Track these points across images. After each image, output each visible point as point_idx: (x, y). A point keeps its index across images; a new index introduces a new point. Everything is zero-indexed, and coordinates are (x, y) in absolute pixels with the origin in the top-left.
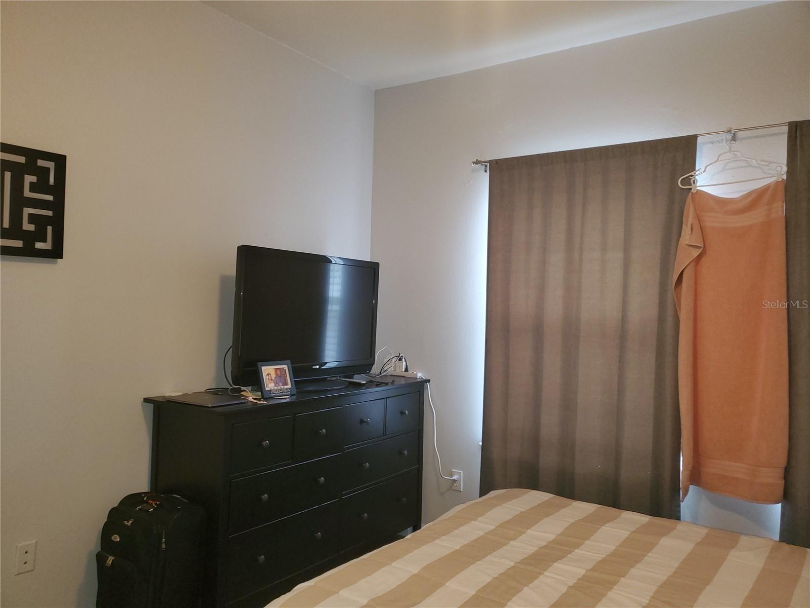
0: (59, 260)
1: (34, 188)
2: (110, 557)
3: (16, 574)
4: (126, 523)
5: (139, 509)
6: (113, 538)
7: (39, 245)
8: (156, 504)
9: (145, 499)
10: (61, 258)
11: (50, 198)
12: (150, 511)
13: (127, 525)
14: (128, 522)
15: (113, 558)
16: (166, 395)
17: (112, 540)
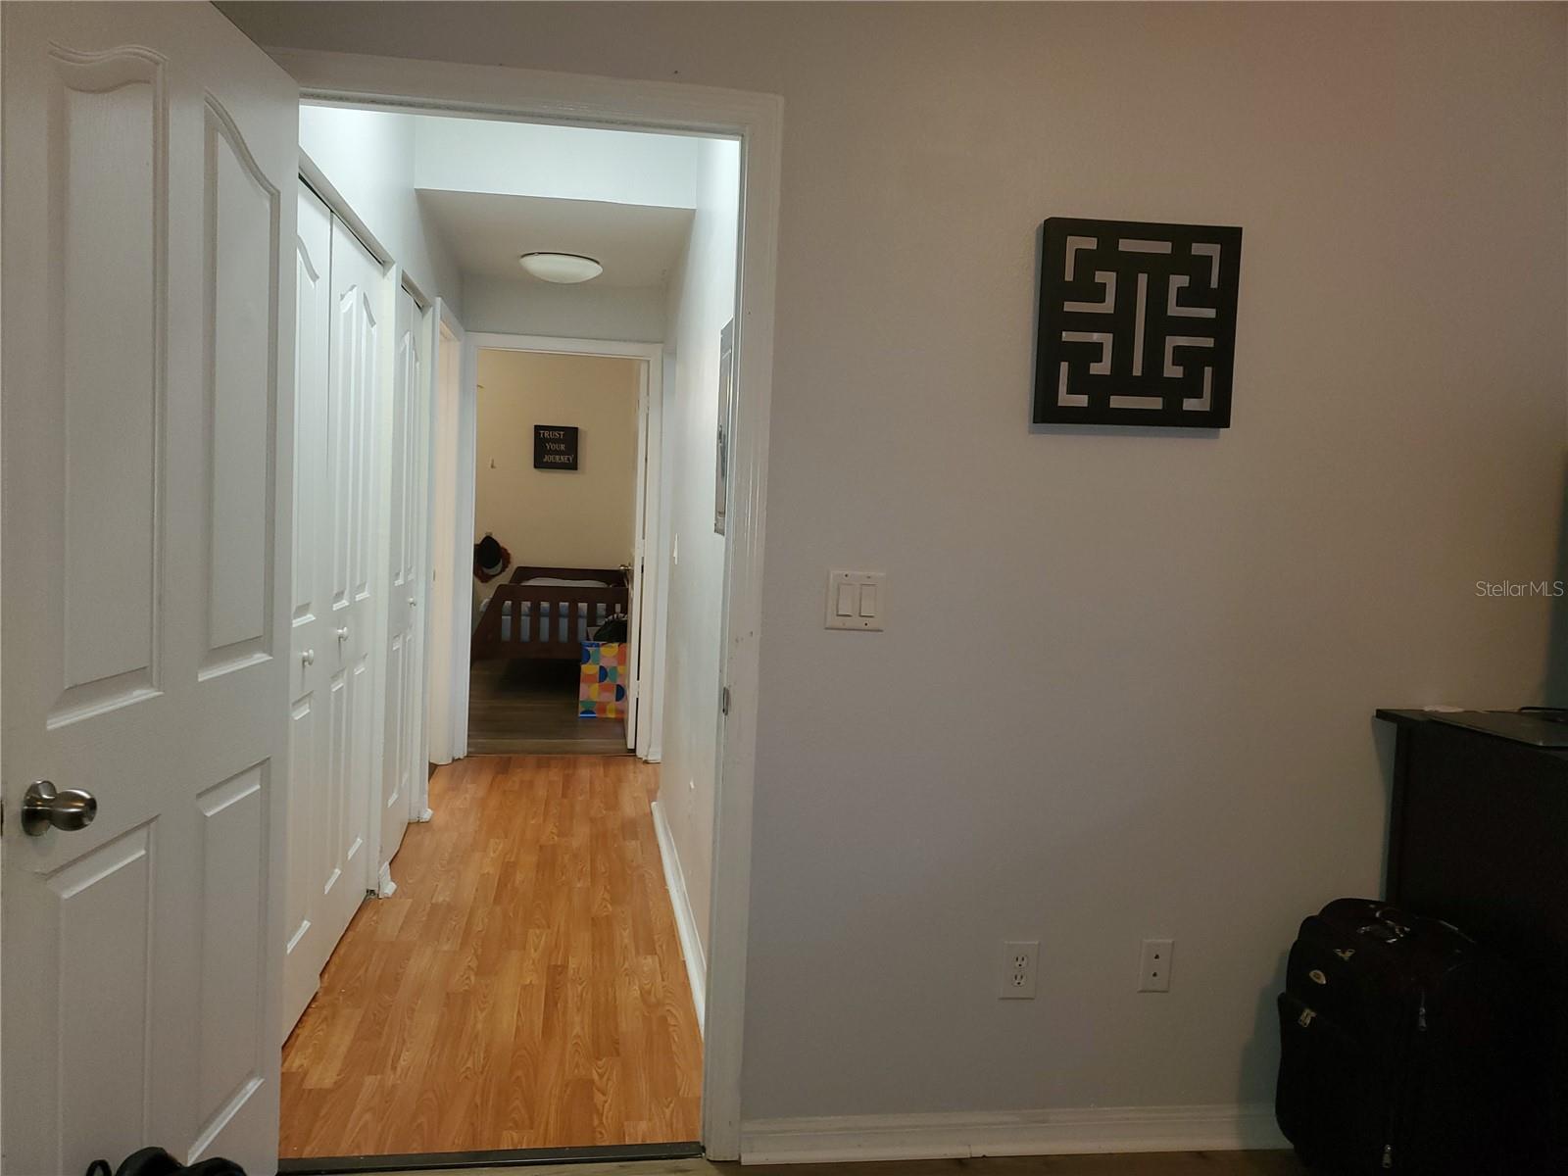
0: (1223, 431)
1: (1185, 298)
2: (1307, 1011)
3: (1140, 989)
4: (1338, 951)
5: (1366, 932)
6: (1312, 974)
7: (1190, 404)
8: (1402, 931)
9: (1377, 915)
10: (1227, 426)
11: (1210, 313)
12: (1390, 941)
13: (1342, 958)
14: (1344, 953)
15: (1313, 1014)
16: (1427, 709)
17: (1309, 977)
